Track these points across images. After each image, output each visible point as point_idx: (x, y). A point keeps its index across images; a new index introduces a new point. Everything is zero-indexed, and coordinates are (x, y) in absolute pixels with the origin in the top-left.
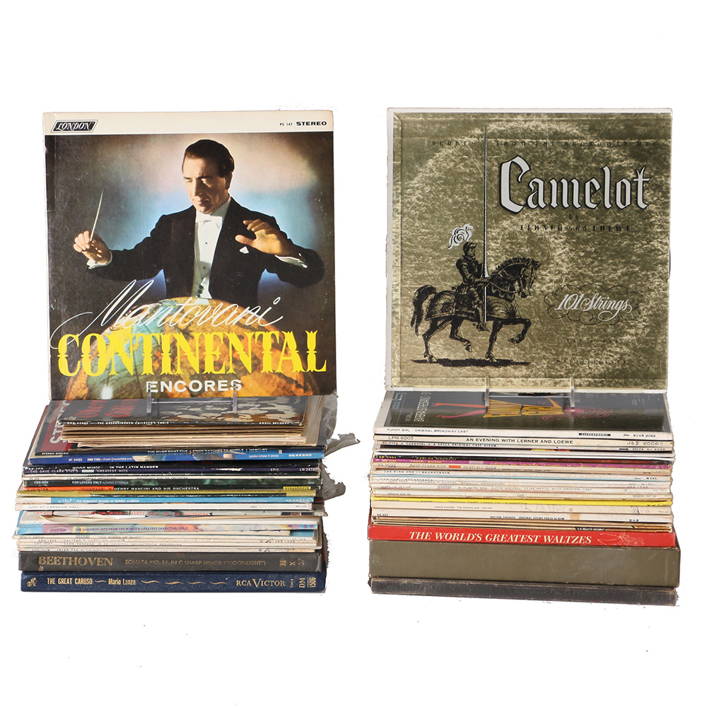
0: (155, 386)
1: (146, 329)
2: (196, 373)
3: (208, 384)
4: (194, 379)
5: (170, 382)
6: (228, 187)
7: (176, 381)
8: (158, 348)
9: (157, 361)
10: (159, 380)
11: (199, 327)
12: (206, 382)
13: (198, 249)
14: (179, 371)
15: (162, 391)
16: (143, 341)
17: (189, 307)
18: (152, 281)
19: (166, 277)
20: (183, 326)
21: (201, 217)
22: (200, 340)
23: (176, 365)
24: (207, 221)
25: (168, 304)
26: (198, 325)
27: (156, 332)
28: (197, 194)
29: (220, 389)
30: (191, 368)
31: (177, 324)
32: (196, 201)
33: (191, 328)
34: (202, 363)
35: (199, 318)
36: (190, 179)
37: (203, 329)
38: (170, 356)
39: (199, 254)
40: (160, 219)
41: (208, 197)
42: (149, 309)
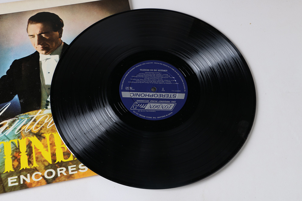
0: (15, 180)
1: (6, 138)
2: (49, 164)
3: (60, 170)
4: (48, 169)
5: (28, 175)
6: (60, 36)
7: (33, 172)
8: (17, 150)
9: (16, 160)
10: (19, 174)
11: (49, 129)
12: (58, 169)
13: (43, 78)
14: (35, 164)
15: (22, 182)
16: (3, 147)
17: (40, 117)
18: (9, 104)
19: (20, 99)
20: (36, 131)
21: (43, 57)
22: (50, 139)
23: (32, 161)
24: (48, 59)
25: (23, 117)
26: (48, 128)
27: (14, 139)
28: (39, 44)
29: (70, 173)
30: (45, 161)
31: (31, 130)
32: (39, 48)
33: (42, 131)
34: (54, 155)
35: (48, 123)
36: (33, 36)
37: (52, 130)
38: (27, 155)
39: (44, 80)
40: (13, 62)
41: (47, 45)
42: (7, 123)
